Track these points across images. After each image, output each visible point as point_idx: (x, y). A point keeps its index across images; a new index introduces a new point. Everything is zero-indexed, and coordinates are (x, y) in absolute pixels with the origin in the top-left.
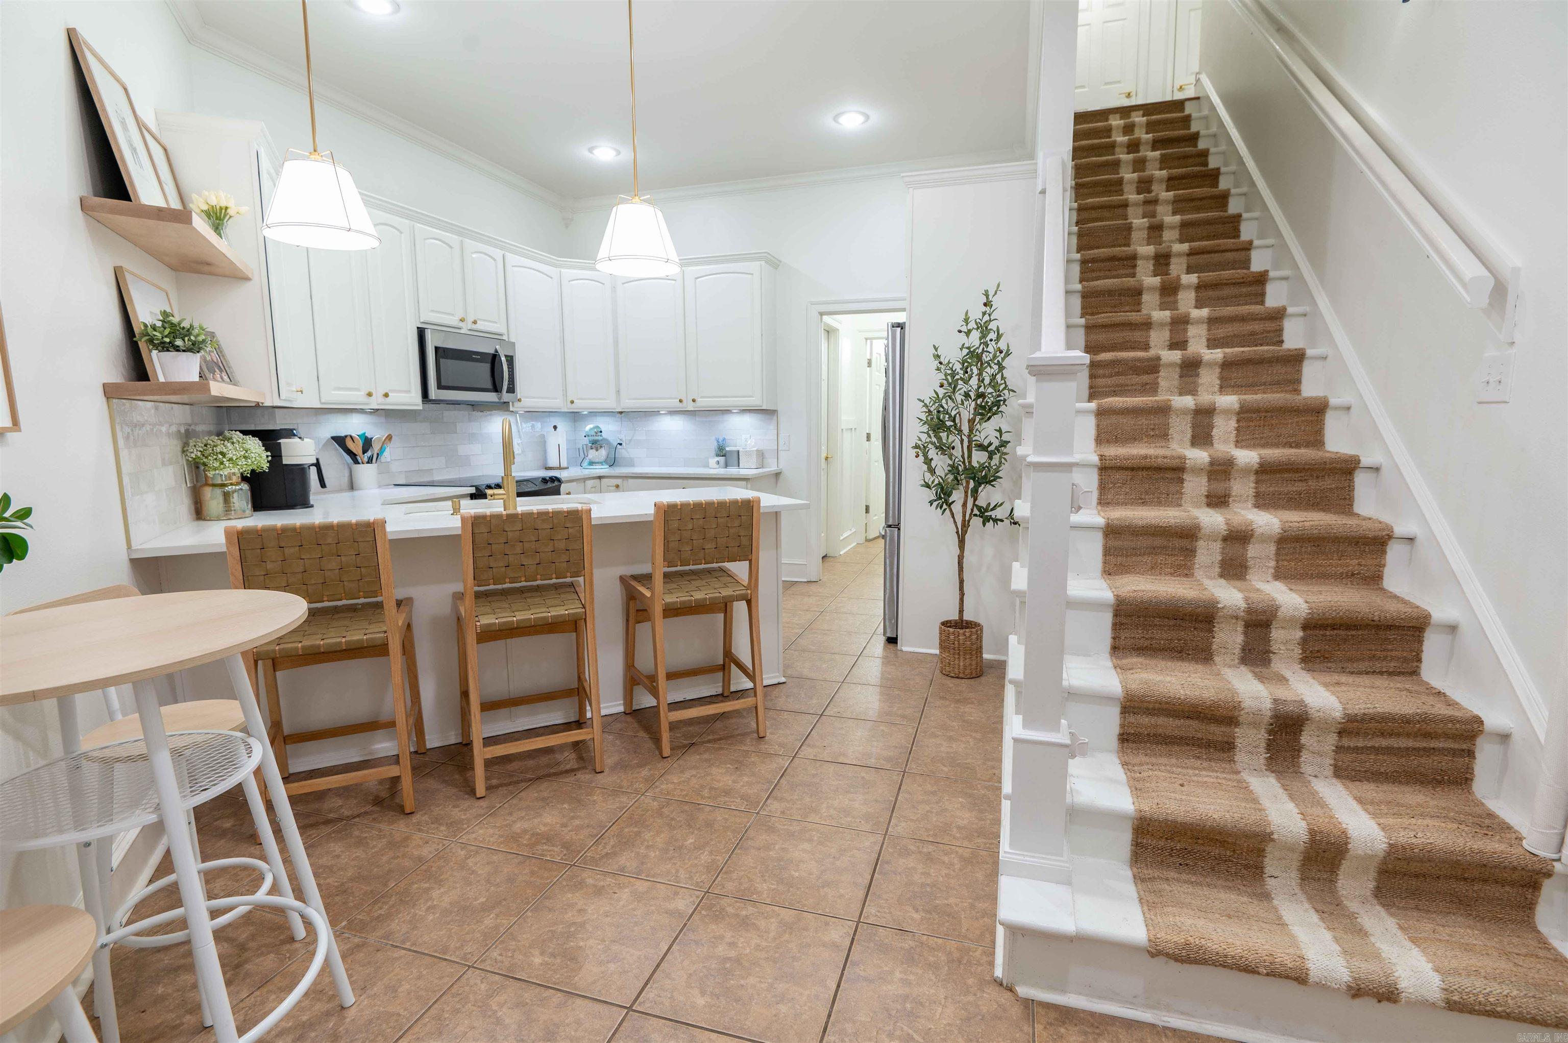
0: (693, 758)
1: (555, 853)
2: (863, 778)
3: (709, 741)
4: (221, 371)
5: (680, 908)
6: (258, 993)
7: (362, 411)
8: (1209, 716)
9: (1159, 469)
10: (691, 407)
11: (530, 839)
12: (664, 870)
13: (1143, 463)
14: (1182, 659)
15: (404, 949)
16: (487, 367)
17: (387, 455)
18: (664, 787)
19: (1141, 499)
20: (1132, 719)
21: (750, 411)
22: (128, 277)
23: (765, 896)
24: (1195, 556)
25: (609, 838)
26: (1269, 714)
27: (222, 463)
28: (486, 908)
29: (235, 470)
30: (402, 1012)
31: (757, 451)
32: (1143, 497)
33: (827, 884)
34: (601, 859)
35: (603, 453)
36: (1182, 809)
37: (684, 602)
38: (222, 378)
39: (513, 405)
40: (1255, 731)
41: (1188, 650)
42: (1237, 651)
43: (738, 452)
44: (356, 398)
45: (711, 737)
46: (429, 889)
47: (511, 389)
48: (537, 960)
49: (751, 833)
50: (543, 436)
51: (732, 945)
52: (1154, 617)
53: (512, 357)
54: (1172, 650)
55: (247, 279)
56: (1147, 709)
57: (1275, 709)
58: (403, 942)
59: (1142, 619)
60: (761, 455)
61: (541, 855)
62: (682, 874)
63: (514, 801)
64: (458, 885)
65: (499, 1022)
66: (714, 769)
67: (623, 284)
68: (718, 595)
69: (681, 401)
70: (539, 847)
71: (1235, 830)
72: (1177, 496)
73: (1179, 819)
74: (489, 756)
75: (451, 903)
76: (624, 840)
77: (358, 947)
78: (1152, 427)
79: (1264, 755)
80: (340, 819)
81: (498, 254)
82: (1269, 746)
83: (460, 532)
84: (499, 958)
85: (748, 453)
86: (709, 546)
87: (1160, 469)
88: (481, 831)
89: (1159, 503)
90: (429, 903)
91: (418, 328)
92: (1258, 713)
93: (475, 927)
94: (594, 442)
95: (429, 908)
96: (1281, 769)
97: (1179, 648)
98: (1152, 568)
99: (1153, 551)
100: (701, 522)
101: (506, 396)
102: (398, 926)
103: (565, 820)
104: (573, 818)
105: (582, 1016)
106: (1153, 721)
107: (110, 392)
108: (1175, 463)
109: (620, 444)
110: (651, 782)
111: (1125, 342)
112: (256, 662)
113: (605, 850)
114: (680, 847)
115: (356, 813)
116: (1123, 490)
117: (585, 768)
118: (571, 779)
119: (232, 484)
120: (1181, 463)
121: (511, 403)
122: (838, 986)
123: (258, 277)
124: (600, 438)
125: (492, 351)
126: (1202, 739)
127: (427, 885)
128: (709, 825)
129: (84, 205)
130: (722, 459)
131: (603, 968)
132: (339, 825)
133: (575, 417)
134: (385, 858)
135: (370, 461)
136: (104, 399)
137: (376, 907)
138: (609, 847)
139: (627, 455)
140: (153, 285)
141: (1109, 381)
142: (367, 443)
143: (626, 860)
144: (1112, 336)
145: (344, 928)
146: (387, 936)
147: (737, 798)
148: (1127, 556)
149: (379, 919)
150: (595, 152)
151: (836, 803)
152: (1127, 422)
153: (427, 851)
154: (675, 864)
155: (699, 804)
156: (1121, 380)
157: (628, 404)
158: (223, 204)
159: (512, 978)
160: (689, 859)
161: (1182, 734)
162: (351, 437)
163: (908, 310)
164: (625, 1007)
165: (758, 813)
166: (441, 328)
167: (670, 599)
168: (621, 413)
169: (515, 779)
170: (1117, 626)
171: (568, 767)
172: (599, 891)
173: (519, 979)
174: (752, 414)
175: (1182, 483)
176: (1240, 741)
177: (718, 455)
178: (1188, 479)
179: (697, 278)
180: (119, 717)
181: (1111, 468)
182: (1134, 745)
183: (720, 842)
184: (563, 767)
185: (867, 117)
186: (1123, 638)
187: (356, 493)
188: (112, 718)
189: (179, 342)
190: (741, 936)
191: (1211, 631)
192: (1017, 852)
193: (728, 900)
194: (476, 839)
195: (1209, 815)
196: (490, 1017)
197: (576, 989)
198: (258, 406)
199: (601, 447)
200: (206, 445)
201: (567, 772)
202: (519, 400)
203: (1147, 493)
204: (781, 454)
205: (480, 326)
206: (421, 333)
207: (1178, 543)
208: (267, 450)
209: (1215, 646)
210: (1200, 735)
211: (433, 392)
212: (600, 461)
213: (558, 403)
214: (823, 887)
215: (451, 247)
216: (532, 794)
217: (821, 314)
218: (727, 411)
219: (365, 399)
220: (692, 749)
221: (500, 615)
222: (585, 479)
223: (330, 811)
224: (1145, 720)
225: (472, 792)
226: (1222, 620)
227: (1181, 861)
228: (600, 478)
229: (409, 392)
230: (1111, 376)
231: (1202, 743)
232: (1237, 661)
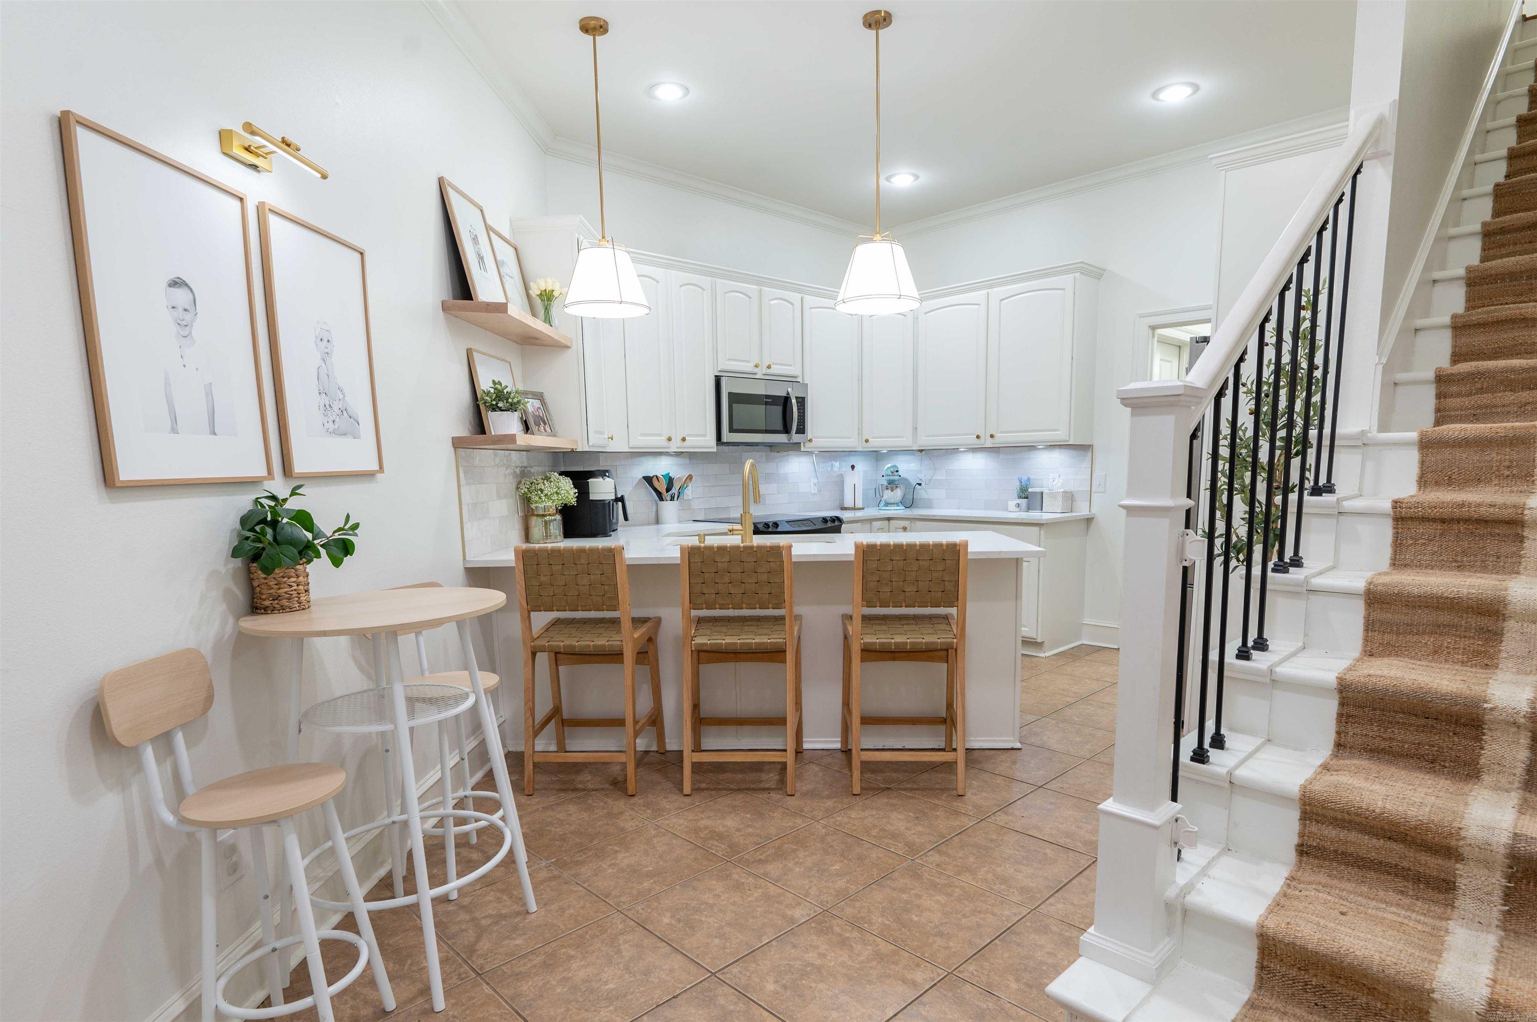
0: (882, 801)
1: (720, 849)
2: (1045, 854)
3: (905, 789)
4: (545, 424)
5: (795, 916)
6: (485, 889)
7: (667, 454)
8: (1418, 841)
9: (1482, 521)
10: (989, 443)
11: (707, 834)
12: (800, 884)
13: (1457, 513)
14: (1432, 771)
15: (583, 887)
16: (778, 409)
17: (688, 493)
18: (839, 818)
19: (1456, 561)
20: (1314, 828)
21: (1060, 446)
22: (475, 354)
23: (875, 927)
24: (1501, 642)
25: (769, 849)
26: (1502, 850)
27: (540, 498)
28: (649, 875)
29: (549, 504)
30: (562, 926)
31: (1065, 492)
32: (1459, 558)
33: (941, 934)
34: (753, 862)
35: (898, 494)
36: (1318, 936)
37: (883, 644)
38: (545, 429)
39: (804, 446)
40: (1486, 872)
41: (1444, 761)
42: (1520, 770)
43: (1042, 493)
44: (656, 442)
45: (908, 786)
46: (618, 851)
47: (801, 430)
48: (666, 920)
49: (896, 874)
50: (841, 476)
51: (823, 956)
52: (1395, 712)
53: (803, 399)
54: (1421, 757)
55: (568, 347)
56: (1335, 819)
57: (1512, 847)
58: (584, 882)
59: (1378, 713)
60: (1070, 498)
61: (710, 848)
62: (814, 891)
63: (711, 803)
64: (639, 854)
65: (619, 952)
66: (895, 813)
67: (925, 313)
68: (920, 640)
69: (978, 437)
70: (711, 842)
71: (1381, 975)
72: (1514, 560)
73: (1310, 946)
74: (695, 760)
75: (628, 865)
76: (780, 853)
77: (555, 878)
78: (1507, 464)
79: (1500, 907)
80: (584, 790)
81: (795, 297)
82: (1507, 896)
83: (679, 562)
84: (641, 911)
85: (1053, 495)
86: (910, 589)
87: (1486, 522)
88: (674, 820)
89: (1485, 568)
90: (613, 861)
91: (716, 376)
92: (1485, 847)
93: (635, 885)
94: (891, 482)
95: (612, 864)
96: (1523, 930)
97: (1430, 757)
98: (1436, 652)
99: (1438, 629)
100: (901, 563)
101: (796, 438)
102: (586, 871)
103: (741, 826)
104: (748, 826)
105: (676, 967)
106: (1342, 835)
107: (457, 443)
108: (1507, 514)
109: (920, 484)
110: (829, 813)
111: (1516, 345)
112: (534, 654)
113: (761, 857)
114: (824, 870)
115: (597, 787)
116: (1429, 548)
117: (781, 789)
118: (764, 795)
119: (550, 515)
120: (1517, 514)
121: (802, 444)
122: (895, 1015)
123: (576, 346)
124: (897, 478)
125: (784, 394)
126: (1409, 869)
127: (618, 849)
128: (861, 858)
129: (445, 307)
130: (1024, 502)
131: (709, 941)
132: (581, 794)
133: (876, 456)
134: (599, 823)
135: (672, 499)
136: (452, 449)
137: (578, 855)
138: (764, 855)
139: (926, 496)
140: (498, 359)
141: (1466, 401)
142: (670, 482)
143: (774, 869)
144: (1496, 337)
145: (552, 863)
146: (575, 876)
147: (900, 843)
148: (1398, 634)
149: (578, 863)
150: (893, 180)
151: (999, 870)
152: (1469, 458)
153: (630, 825)
154: (812, 882)
155: (862, 840)
156: (1486, 398)
157: (924, 441)
158: (549, 288)
159: (643, 927)
160: (826, 882)
161: (1381, 857)
162: (657, 477)
163: (1213, 320)
164: (711, 972)
165: (913, 860)
166: (737, 376)
167: (869, 639)
168: (921, 451)
169: (720, 787)
170: (1344, 718)
171: (767, 786)
172: (738, 887)
173: (647, 930)
174: (1063, 450)
175: (1522, 542)
176: (1464, 882)
177: (1020, 497)
178: (1530, 536)
179: (1003, 300)
180: (427, 674)
181: (1411, 518)
182: (1316, 861)
183: (862, 875)
184: (762, 785)
185: (1196, 88)
186: (1351, 734)
187: (660, 526)
188: (423, 674)
189: (500, 405)
190: (834, 951)
191: (1478, 739)
192: (1101, 936)
193: (839, 921)
194: (668, 824)
195: (1351, 950)
196: (615, 947)
197: (682, 948)
198: (572, 451)
199: (897, 487)
200: (531, 484)
201: (764, 789)
202: (810, 441)
203: (1464, 553)
204: (1094, 496)
205: (775, 370)
206: (718, 381)
207: (1474, 621)
208: (575, 487)
209: (1483, 760)
210: (1405, 864)
211: (726, 436)
212: (897, 502)
213: (852, 442)
214: (936, 936)
215: (750, 298)
216: (726, 801)
217: (1153, 328)
218: (1032, 448)
219: (666, 444)
220: (886, 792)
221: (714, 637)
222: (871, 520)
223: (580, 782)
224: (1331, 832)
225: (681, 790)
226: (1497, 726)
227: (1319, 1002)
228: (889, 519)
229: (704, 436)
230: (1470, 394)
231: (1408, 875)
232: (1517, 785)
